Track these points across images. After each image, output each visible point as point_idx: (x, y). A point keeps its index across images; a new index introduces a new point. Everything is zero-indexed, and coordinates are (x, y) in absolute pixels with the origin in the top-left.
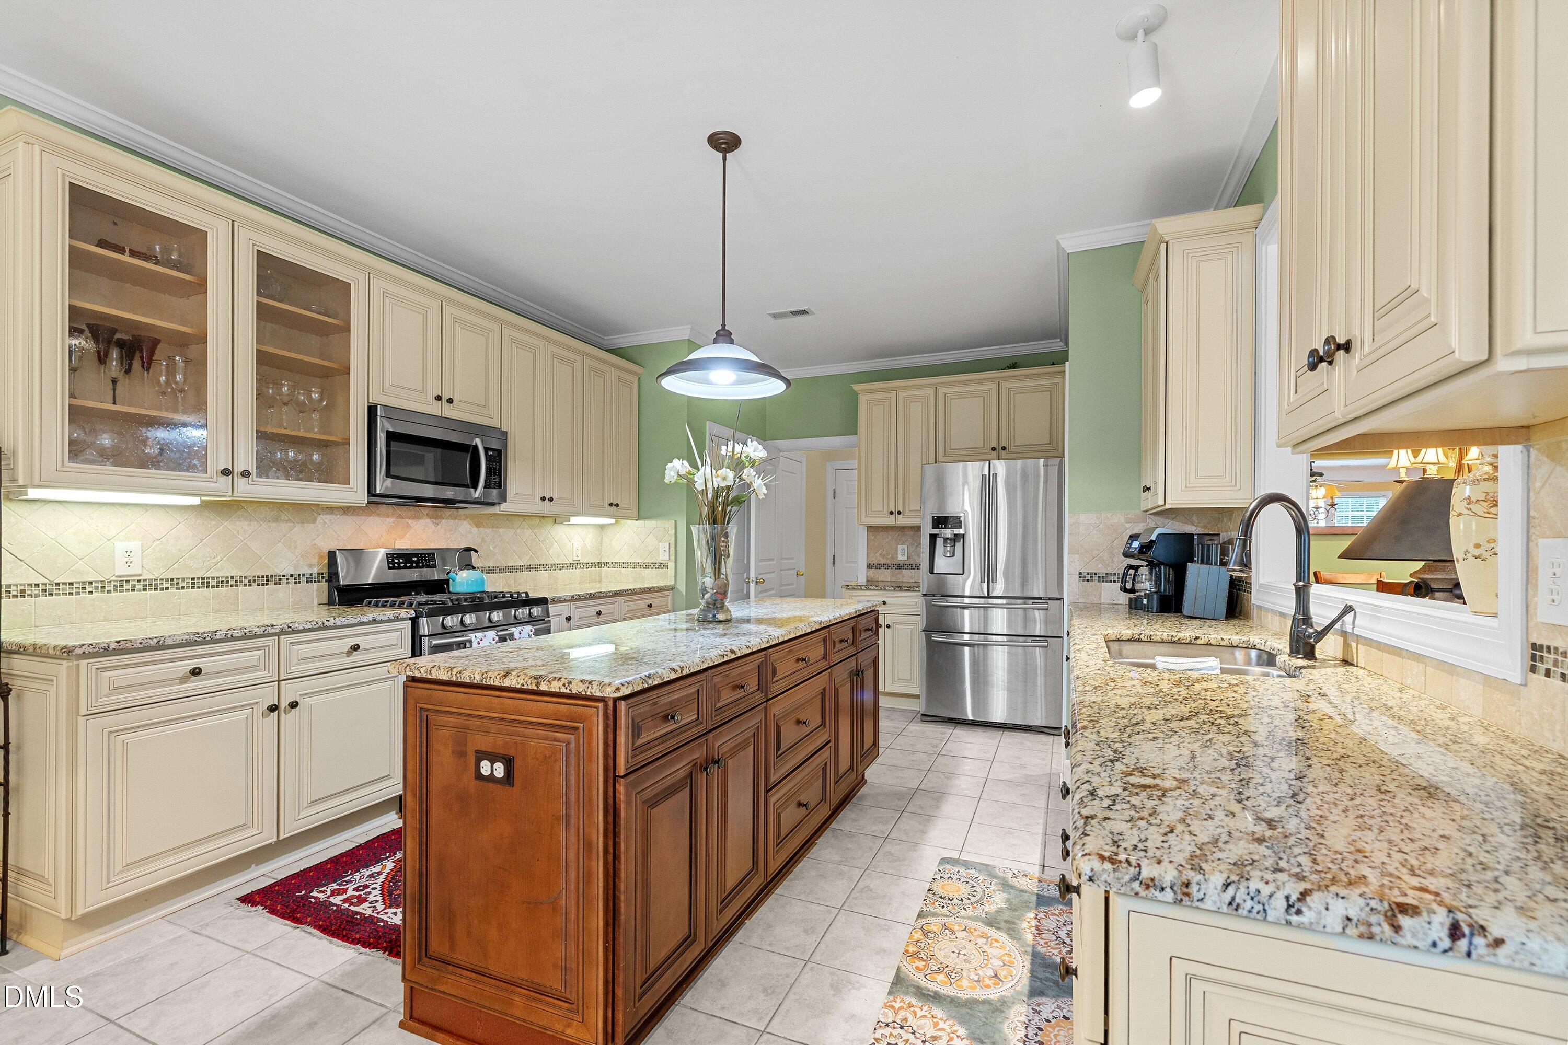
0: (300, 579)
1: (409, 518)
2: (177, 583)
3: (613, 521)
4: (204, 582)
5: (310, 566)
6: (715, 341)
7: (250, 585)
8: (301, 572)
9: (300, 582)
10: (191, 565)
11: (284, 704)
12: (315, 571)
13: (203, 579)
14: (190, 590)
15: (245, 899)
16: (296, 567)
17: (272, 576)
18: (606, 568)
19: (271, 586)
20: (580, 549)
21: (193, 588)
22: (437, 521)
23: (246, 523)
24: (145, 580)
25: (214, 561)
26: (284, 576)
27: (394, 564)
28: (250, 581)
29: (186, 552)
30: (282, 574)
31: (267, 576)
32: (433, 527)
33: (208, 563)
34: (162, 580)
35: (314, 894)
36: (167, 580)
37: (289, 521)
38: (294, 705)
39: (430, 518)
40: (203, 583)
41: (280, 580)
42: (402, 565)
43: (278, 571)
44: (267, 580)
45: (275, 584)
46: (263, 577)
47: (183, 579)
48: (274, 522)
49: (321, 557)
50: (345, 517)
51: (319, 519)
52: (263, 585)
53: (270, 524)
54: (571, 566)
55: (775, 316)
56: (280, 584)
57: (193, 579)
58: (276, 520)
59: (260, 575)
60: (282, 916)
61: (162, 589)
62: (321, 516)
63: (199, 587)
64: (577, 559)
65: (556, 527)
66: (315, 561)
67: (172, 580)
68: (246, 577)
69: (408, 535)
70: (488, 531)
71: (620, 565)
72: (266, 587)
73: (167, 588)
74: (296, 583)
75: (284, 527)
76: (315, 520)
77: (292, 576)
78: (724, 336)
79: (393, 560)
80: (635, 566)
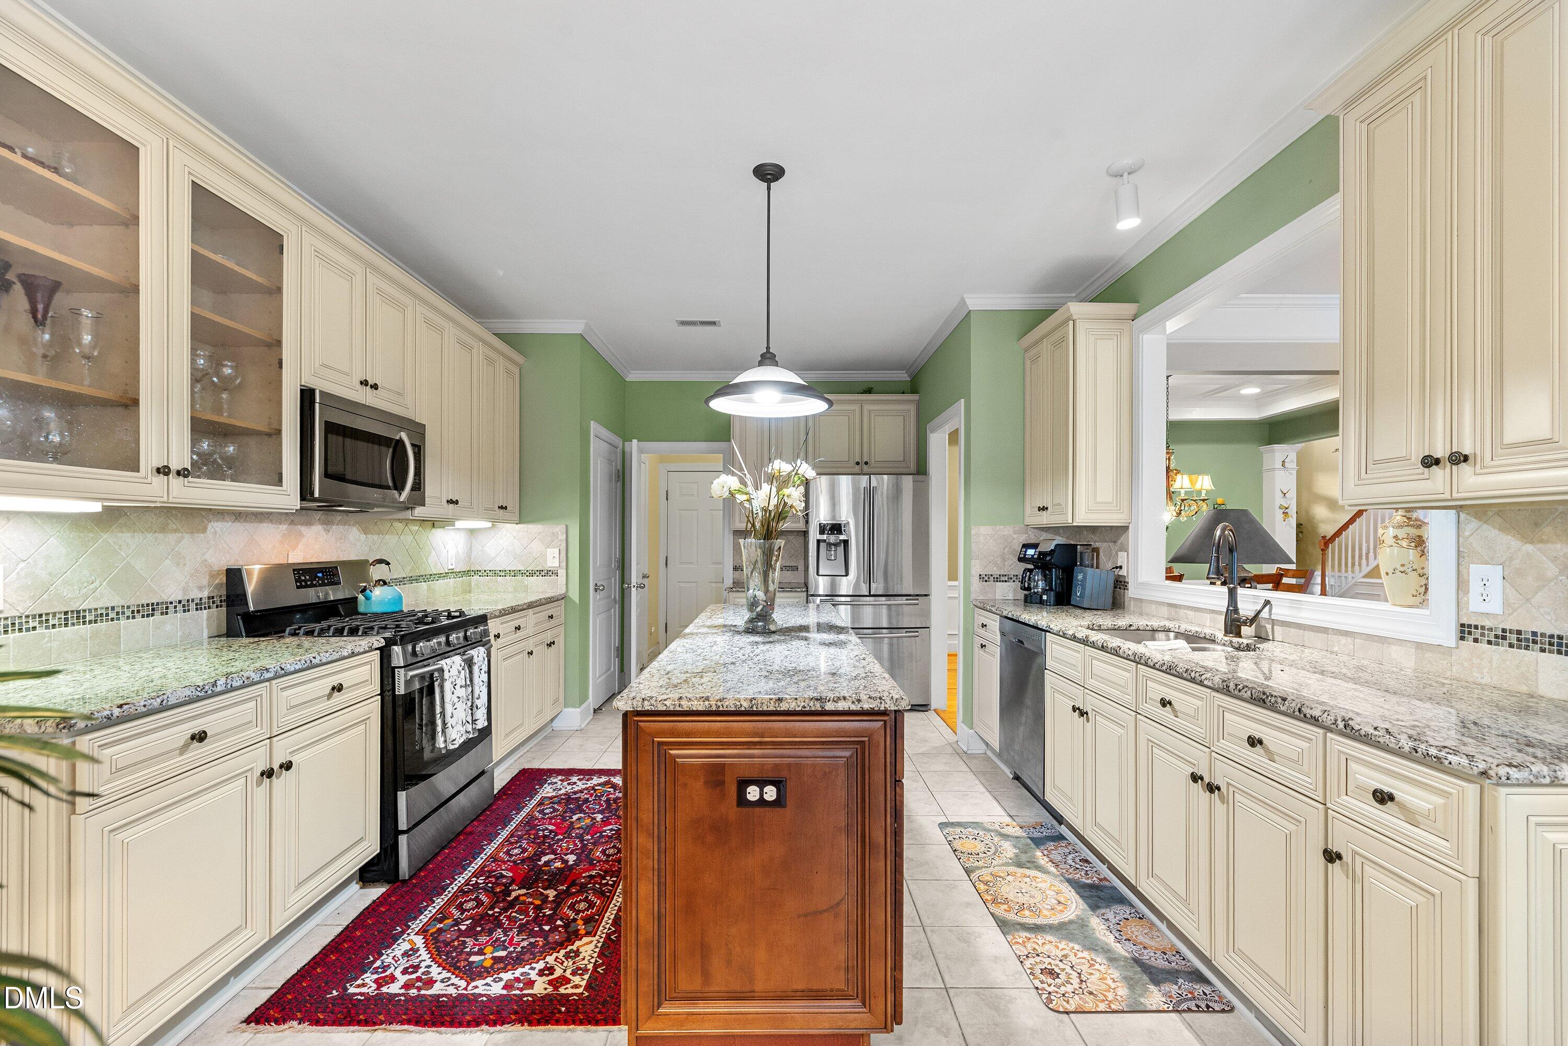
0: (188, 605)
1: (302, 524)
2: (47, 621)
3: (489, 525)
4: (79, 616)
5: (200, 588)
6: (761, 364)
7: (134, 617)
8: (190, 598)
9: (189, 610)
10: (65, 594)
11: (276, 767)
12: (205, 594)
13: (78, 612)
14: (63, 628)
15: (259, 1017)
16: (185, 590)
17: (158, 604)
18: (476, 577)
19: (158, 617)
20: (454, 557)
21: (66, 625)
22: (329, 527)
23: (129, 535)
24: (6, 619)
25: (92, 586)
26: (171, 603)
27: (301, 581)
28: (133, 612)
29: (59, 576)
30: (169, 600)
31: (153, 604)
32: (325, 534)
33: (85, 591)
34: (27, 617)
35: (352, 990)
36: (34, 617)
37: (176, 531)
38: (287, 766)
39: (322, 524)
40: (78, 618)
41: (167, 608)
42: (309, 583)
43: (165, 598)
44: (153, 610)
45: (162, 614)
46: (148, 605)
47: (54, 614)
48: (160, 532)
49: (213, 576)
50: (237, 524)
51: (209, 527)
52: (148, 616)
53: (156, 535)
54: (445, 575)
55: (683, 323)
56: (167, 613)
57: (66, 613)
58: (163, 529)
59: (145, 602)
60: (337, 1022)
61: (28, 630)
62: (212, 523)
63: (73, 624)
64: (450, 567)
65: (434, 530)
66: (205, 582)
67: (40, 616)
68: (128, 607)
69: (300, 546)
70: (376, 537)
71: (495, 573)
72: (151, 618)
73: (34, 628)
74: (184, 611)
75: (172, 538)
76: (204, 530)
77: (180, 602)
78: (768, 358)
79: (299, 577)
80: (515, 573)
